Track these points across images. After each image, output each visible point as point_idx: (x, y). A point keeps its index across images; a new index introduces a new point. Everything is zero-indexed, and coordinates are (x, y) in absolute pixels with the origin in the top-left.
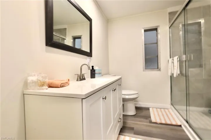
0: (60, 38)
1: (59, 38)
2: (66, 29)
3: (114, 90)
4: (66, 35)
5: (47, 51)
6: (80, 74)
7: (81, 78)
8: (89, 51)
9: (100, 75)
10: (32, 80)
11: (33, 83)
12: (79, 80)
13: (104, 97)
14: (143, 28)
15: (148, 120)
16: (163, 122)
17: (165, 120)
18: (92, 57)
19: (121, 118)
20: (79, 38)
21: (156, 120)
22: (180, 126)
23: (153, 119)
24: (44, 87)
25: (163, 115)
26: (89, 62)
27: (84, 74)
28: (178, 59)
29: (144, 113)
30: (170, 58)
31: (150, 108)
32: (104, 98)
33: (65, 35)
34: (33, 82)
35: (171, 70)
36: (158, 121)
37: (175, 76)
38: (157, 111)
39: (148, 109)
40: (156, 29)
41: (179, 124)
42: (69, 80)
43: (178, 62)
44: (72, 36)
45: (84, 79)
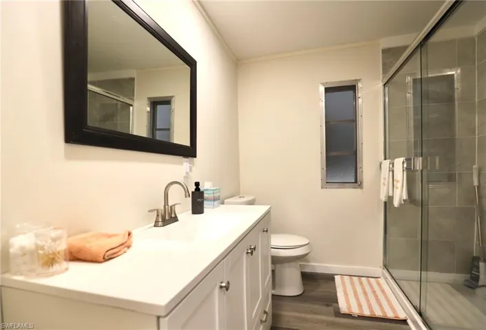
0: (119, 103)
1: (115, 102)
2: (132, 80)
3: (252, 253)
4: (133, 96)
5: (68, 157)
6: (163, 208)
7: (167, 218)
8: (188, 144)
9: (216, 203)
10: (22, 248)
11: (24, 254)
12: (160, 223)
13: (224, 285)
14: (322, 84)
15: (331, 309)
16: (367, 313)
17: (370, 307)
18: (195, 157)
19: (267, 310)
20: (167, 102)
21: (349, 307)
22: (404, 322)
23: (343, 306)
24: (56, 267)
25: (365, 293)
26: (188, 171)
27: (174, 205)
28: (405, 166)
29: (322, 290)
30: (385, 159)
31: (336, 277)
32: (225, 287)
33: (131, 96)
34: (24, 252)
35: (385, 188)
36: (355, 311)
37: (396, 203)
38: (352, 284)
39: (330, 278)
40: (352, 88)
41: (402, 316)
42: (129, 234)
43: (405, 172)
44: (149, 98)
45: (175, 219)
